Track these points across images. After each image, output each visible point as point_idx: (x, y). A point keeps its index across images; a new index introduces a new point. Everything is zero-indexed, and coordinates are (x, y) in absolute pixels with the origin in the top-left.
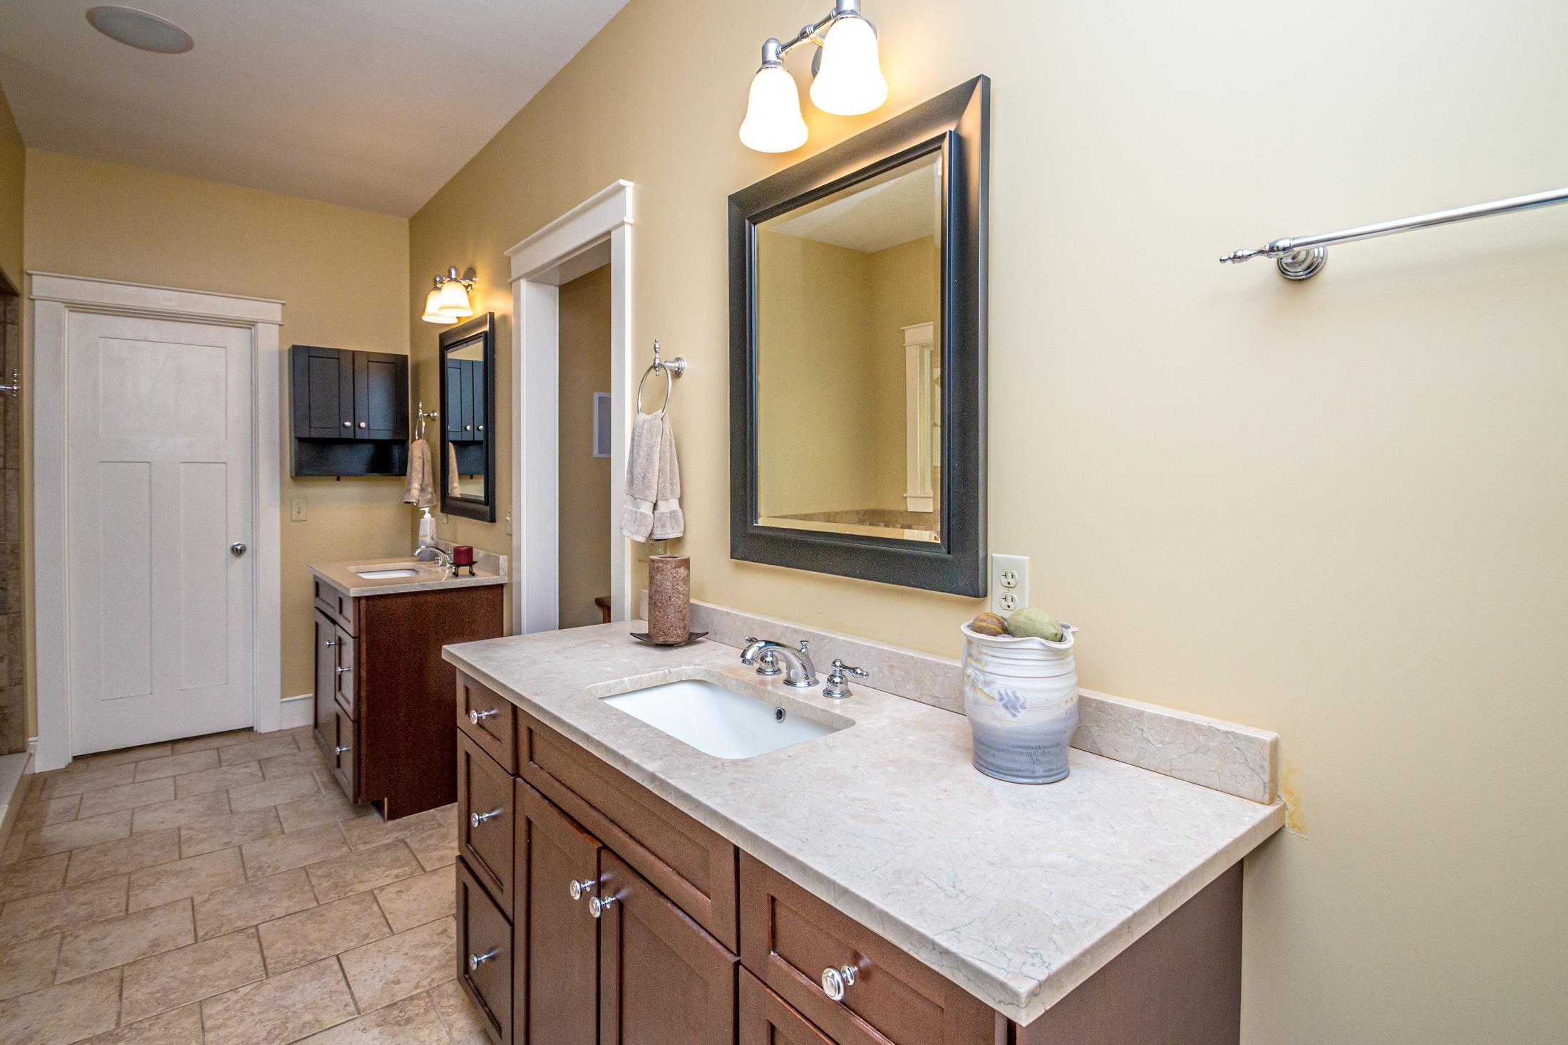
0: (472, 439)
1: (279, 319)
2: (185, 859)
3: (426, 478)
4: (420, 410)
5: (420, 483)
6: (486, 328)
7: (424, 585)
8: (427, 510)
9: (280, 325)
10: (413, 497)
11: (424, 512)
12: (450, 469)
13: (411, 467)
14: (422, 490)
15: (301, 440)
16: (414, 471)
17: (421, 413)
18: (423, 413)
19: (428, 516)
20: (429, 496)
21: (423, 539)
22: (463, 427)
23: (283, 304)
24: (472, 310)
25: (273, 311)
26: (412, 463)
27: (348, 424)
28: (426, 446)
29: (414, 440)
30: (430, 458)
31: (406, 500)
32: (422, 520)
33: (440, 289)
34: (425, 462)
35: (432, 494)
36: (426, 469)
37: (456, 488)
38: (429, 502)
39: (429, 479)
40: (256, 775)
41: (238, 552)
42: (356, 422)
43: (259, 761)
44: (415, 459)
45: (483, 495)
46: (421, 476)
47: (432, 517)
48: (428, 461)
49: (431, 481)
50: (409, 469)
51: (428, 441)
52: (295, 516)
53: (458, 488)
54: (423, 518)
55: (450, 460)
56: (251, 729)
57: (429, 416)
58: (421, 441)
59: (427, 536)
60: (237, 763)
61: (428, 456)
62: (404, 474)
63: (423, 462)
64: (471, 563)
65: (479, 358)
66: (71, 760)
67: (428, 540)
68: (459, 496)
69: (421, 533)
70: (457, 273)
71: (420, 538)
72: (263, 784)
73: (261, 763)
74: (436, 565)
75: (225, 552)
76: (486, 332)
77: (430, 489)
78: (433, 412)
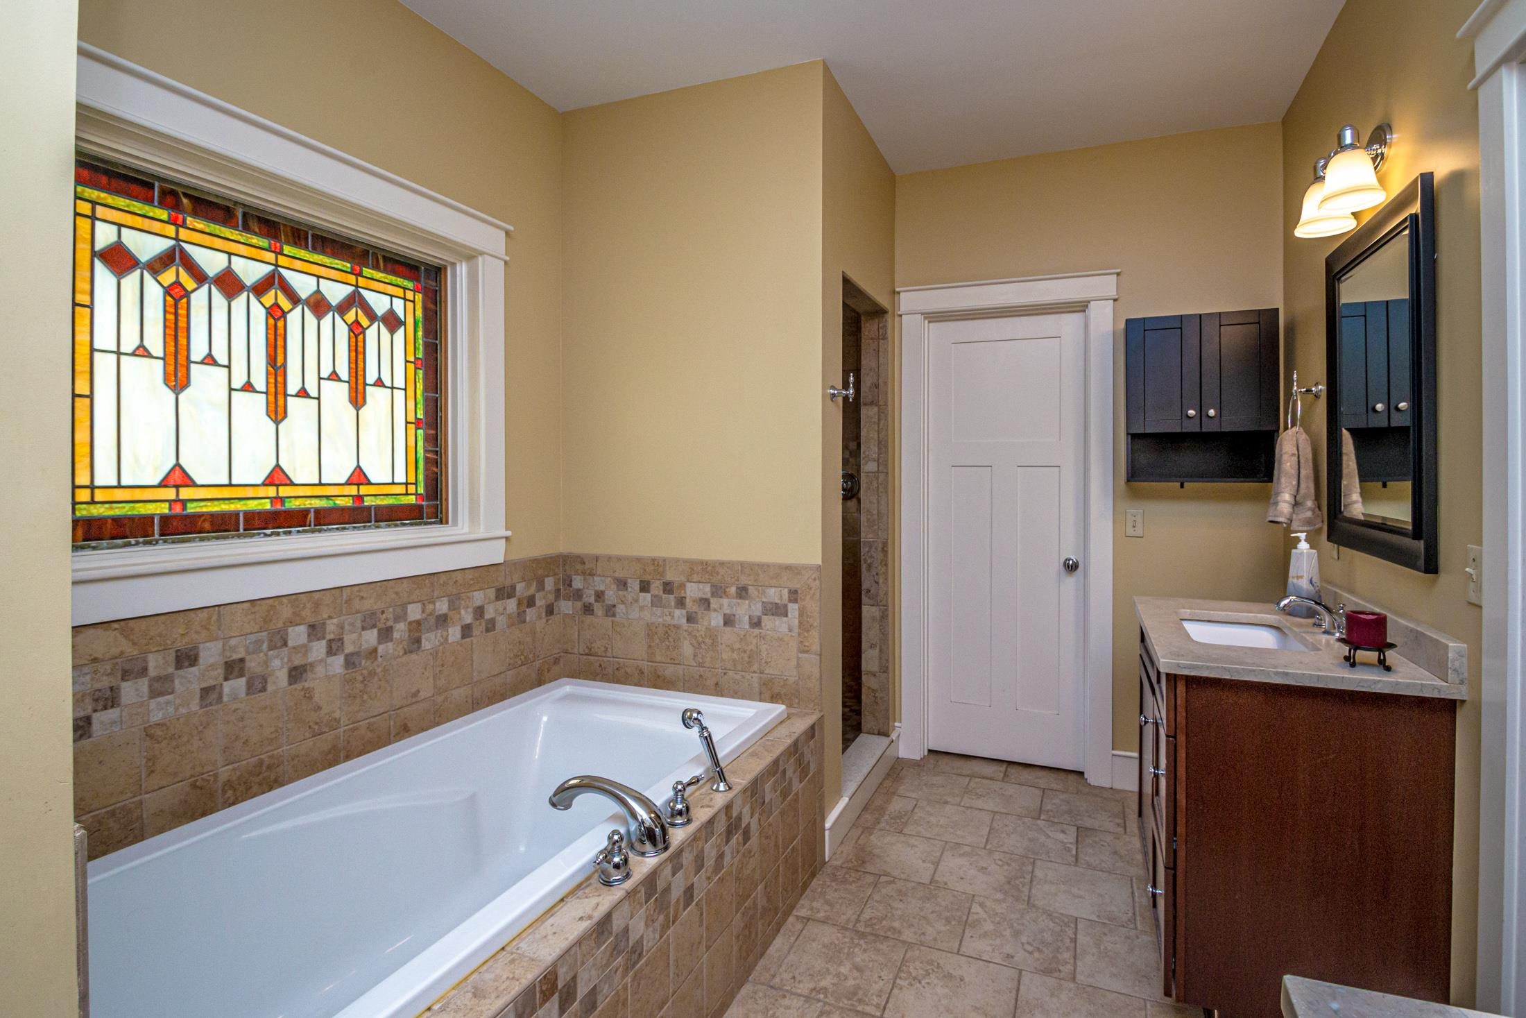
0: (1385, 424)
1: (1113, 293)
2: (962, 955)
3: (1303, 485)
4: (1295, 384)
5: (1294, 492)
6: (1416, 208)
7: (1287, 674)
8: (1303, 536)
9: (1115, 300)
10: (1281, 514)
11: (1298, 540)
12: (1345, 471)
13: (1279, 469)
14: (1296, 504)
15: (1134, 437)
16: (1282, 475)
17: (1295, 388)
18: (1298, 388)
19: (1303, 546)
20: (1309, 514)
21: (1295, 581)
22: (1370, 406)
23: (1118, 274)
24: (1385, 189)
25: (1107, 285)
26: (1280, 464)
27: (1191, 412)
28: (1303, 437)
29: (1286, 428)
30: (1310, 456)
31: (1271, 519)
32: (1294, 551)
33: (1323, 178)
34: (1302, 461)
35: (1313, 511)
36: (1303, 472)
37: (1355, 502)
38: (1309, 522)
39: (1308, 487)
40: (1069, 850)
41: (1071, 567)
42: (1203, 409)
43: (1078, 828)
44: (1285, 457)
45: (1409, 519)
46: (1295, 483)
47: (1312, 547)
48: (1307, 460)
49: (1313, 491)
50: (1276, 472)
51: (1307, 431)
52: (1130, 531)
53: (1356, 505)
54: (1296, 548)
55: (1345, 458)
56: (1082, 773)
57: (1309, 391)
58: (1295, 429)
59: (1302, 577)
60: (1056, 820)
61: (1307, 453)
62: (1271, 480)
63: (1299, 462)
64: (1382, 646)
65: (1399, 291)
66: (926, 753)
67: (1304, 584)
68: (1362, 518)
69: (1292, 573)
70: (1357, 135)
71: (1290, 580)
72: (1073, 869)
73: (1082, 833)
74: (1316, 630)
75: (1057, 566)
76: (1416, 216)
77: (1309, 504)
78: (1316, 385)
